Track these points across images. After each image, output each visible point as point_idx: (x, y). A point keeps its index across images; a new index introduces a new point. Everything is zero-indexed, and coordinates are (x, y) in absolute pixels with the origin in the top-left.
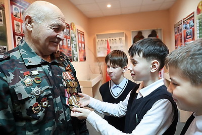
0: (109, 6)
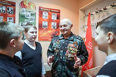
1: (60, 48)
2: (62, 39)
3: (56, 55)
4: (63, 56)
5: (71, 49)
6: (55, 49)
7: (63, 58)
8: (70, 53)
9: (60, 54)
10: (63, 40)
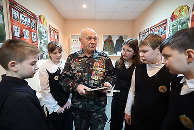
0: (84, 6)
1: (83, 70)
2: (83, 58)
3: (78, 80)
4: (88, 80)
5: (98, 69)
6: (75, 72)
7: (88, 82)
8: (96, 75)
9: (84, 78)
10: (85, 59)
